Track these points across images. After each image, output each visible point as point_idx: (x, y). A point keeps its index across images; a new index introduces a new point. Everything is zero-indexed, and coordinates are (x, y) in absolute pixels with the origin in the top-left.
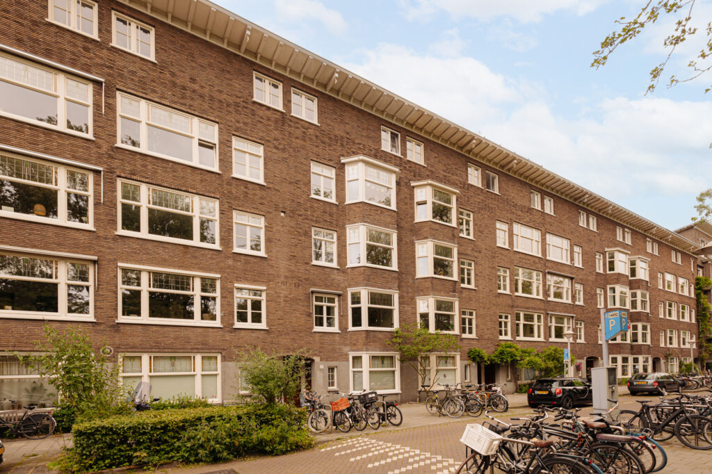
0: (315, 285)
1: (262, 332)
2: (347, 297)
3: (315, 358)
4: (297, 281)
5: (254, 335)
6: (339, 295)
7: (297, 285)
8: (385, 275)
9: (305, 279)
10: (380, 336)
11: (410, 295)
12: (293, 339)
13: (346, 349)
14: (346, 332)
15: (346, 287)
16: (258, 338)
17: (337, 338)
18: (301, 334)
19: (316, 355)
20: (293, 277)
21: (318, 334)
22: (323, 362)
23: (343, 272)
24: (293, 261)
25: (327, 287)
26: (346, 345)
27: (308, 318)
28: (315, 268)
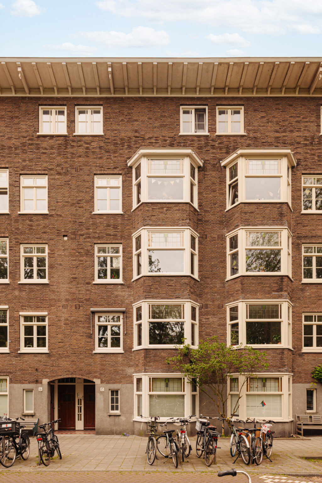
0: (96, 305)
1: (44, 356)
2: (132, 314)
3: (95, 380)
4: (77, 303)
5: (36, 359)
6: (123, 312)
7: (77, 307)
8: (171, 283)
9: (86, 300)
10: (163, 354)
11: (217, 303)
12: (73, 361)
13: (130, 371)
14: (131, 352)
15: (132, 303)
16: (40, 361)
17: (120, 359)
18: (81, 356)
19: (96, 377)
20: (74, 300)
21: (98, 356)
22: (104, 385)
23: (128, 287)
24: (74, 283)
25: (109, 305)
26: (130, 366)
27: (89, 340)
28: (96, 287)
